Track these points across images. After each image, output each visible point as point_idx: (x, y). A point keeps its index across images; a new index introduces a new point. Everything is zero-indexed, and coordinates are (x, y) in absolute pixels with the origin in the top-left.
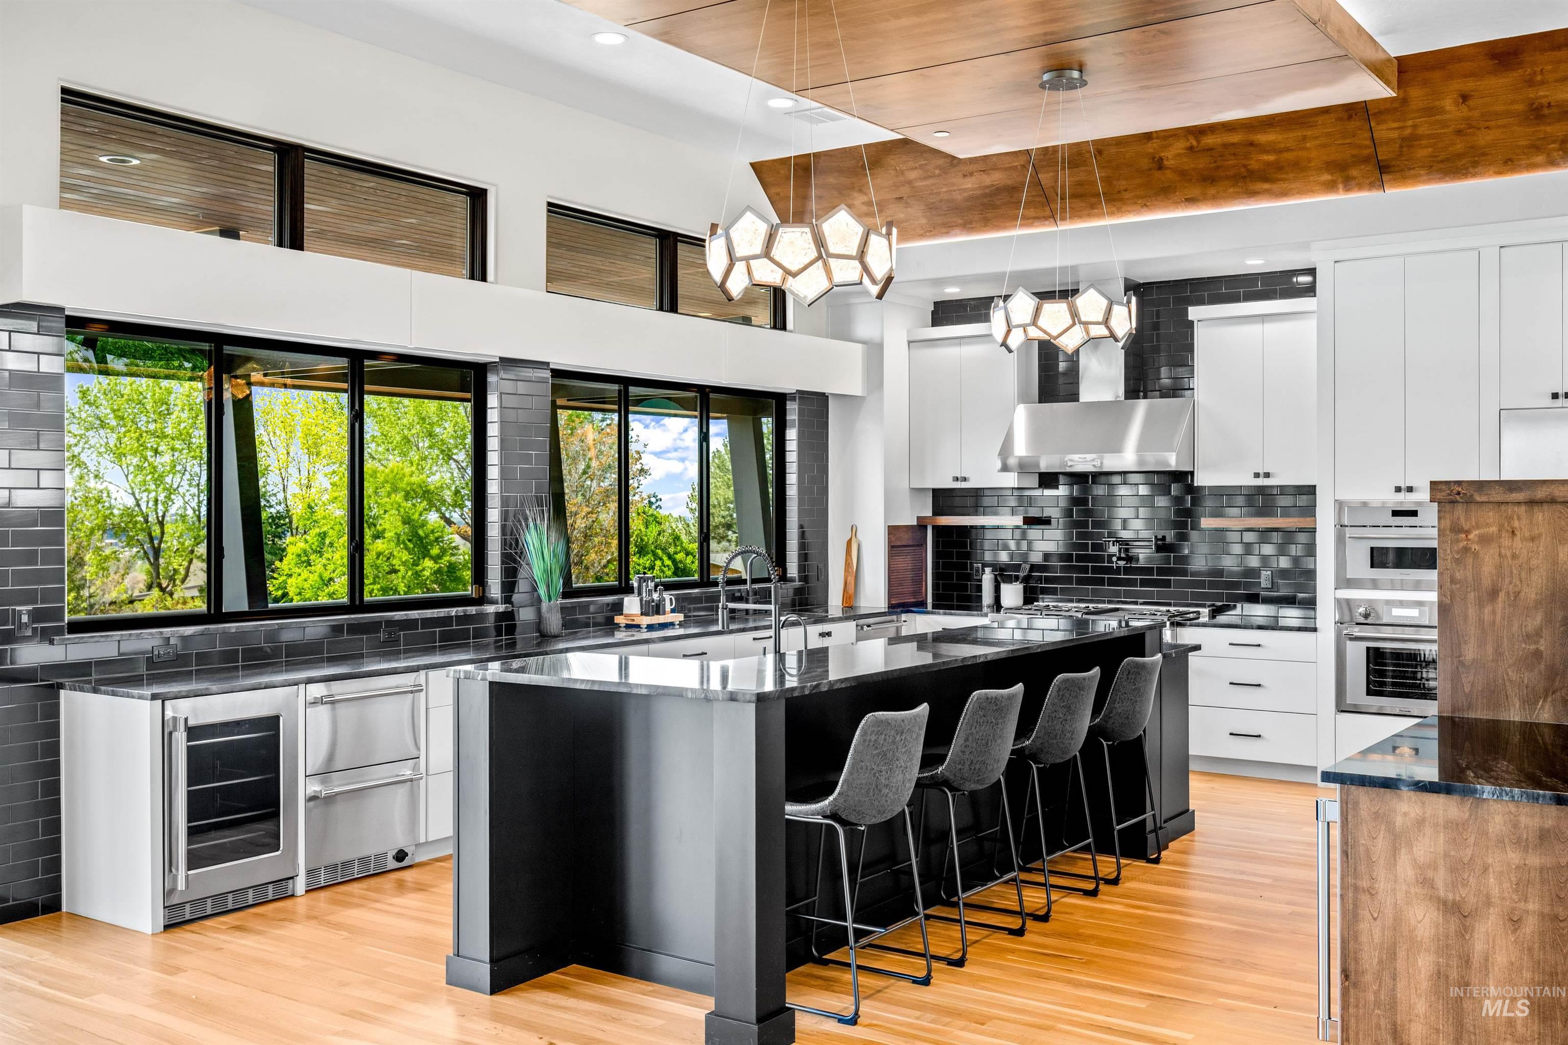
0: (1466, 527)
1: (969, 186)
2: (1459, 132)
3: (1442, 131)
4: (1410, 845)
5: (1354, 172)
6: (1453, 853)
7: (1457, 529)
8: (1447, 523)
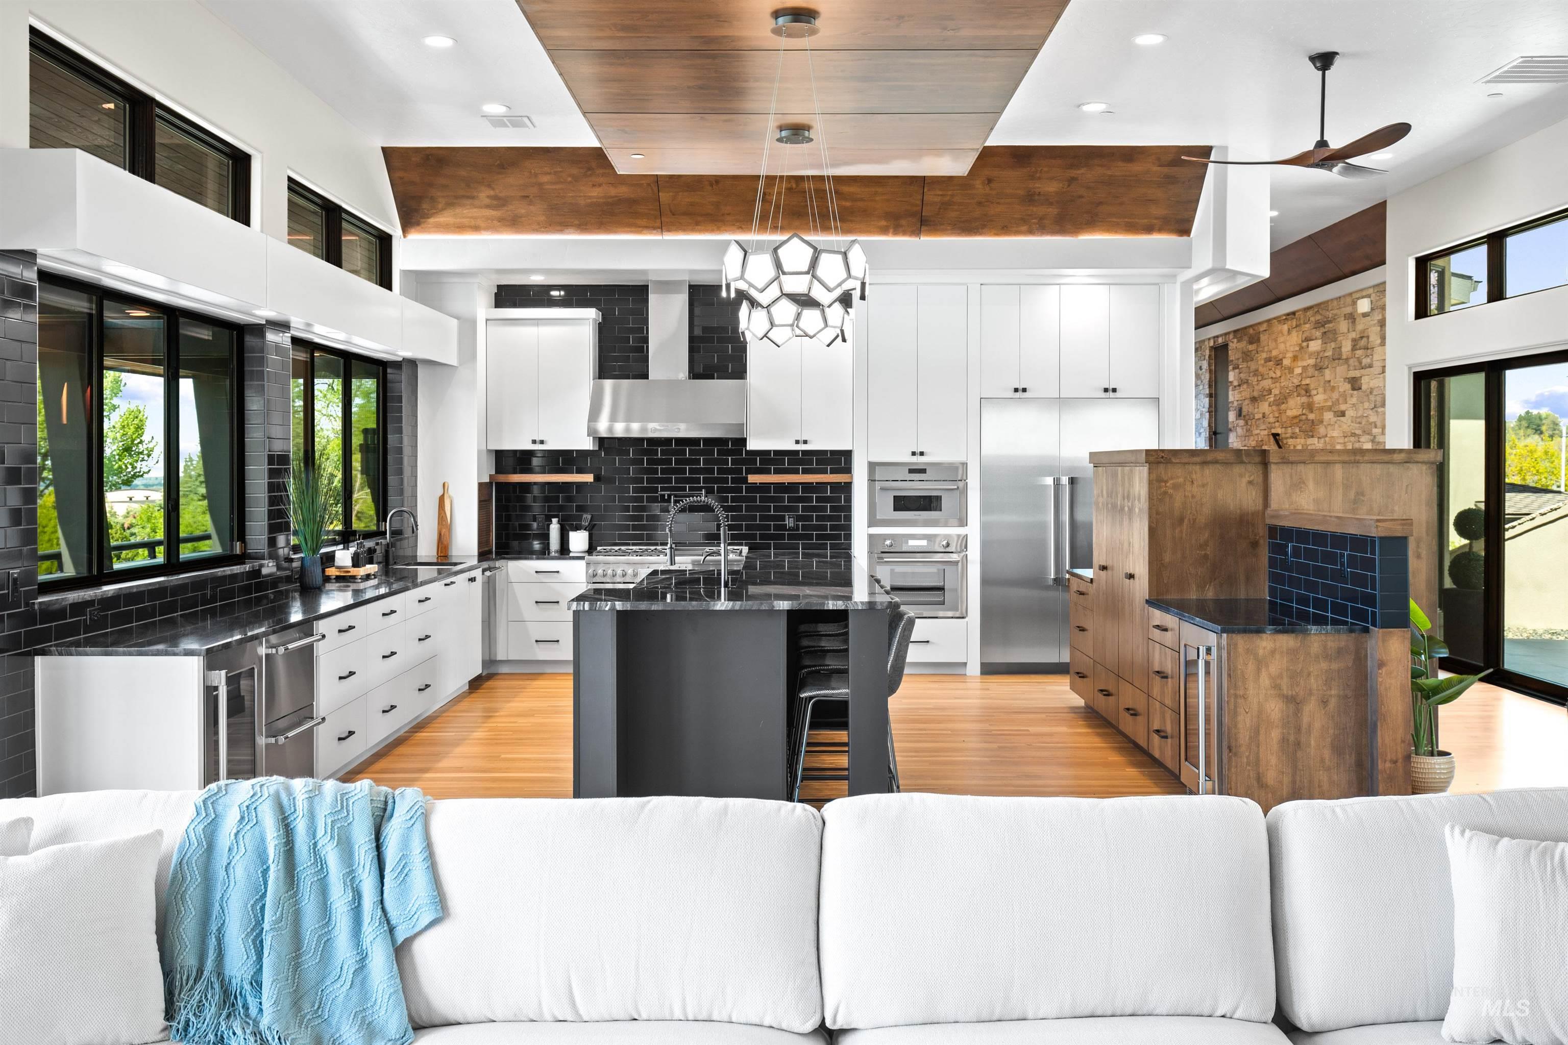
0: (1166, 479)
1: (595, 194)
2: (980, 204)
3: (969, 201)
4: (1267, 666)
5: (903, 222)
6: (1291, 668)
7: (1160, 480)
8: (1154, 476)
